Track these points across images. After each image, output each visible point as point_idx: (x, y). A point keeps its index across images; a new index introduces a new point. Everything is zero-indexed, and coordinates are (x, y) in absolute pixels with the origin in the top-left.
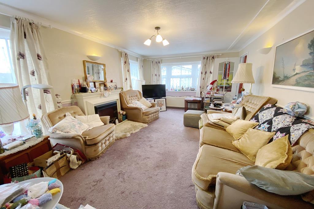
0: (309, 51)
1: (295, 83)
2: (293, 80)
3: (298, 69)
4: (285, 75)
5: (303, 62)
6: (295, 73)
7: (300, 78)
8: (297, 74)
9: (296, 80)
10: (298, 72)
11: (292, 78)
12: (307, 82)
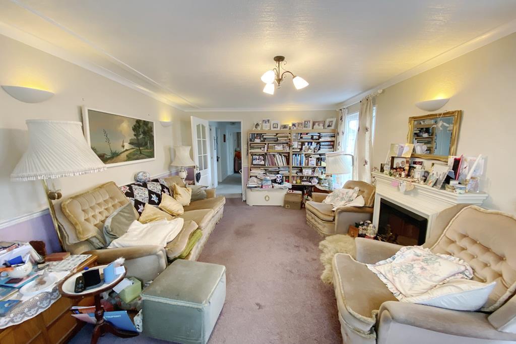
0: (133, 133)
1: (126, 158)
2: (124, 155)
3: (127, 146)
4: (114, 151)
5: (130, 140)
6: (125, 149)
7: (130, 154)
8: (127, 150)
9: (127, 156)
10: (127, 149)
11: (123, 154)
12: (135, 157)
